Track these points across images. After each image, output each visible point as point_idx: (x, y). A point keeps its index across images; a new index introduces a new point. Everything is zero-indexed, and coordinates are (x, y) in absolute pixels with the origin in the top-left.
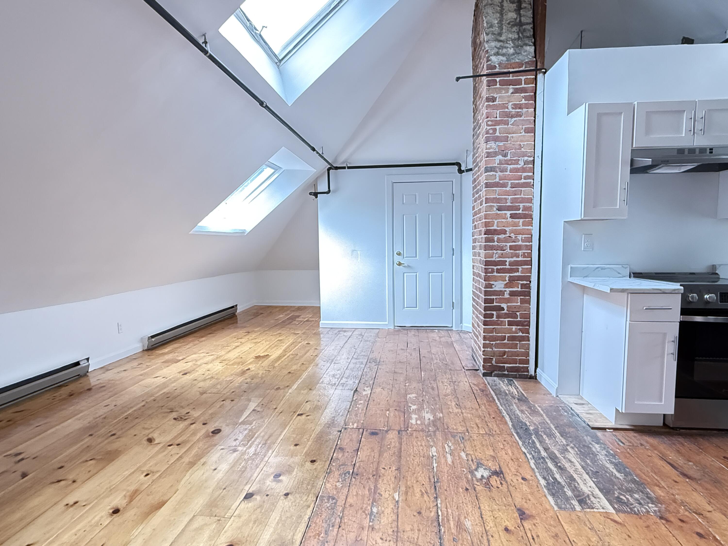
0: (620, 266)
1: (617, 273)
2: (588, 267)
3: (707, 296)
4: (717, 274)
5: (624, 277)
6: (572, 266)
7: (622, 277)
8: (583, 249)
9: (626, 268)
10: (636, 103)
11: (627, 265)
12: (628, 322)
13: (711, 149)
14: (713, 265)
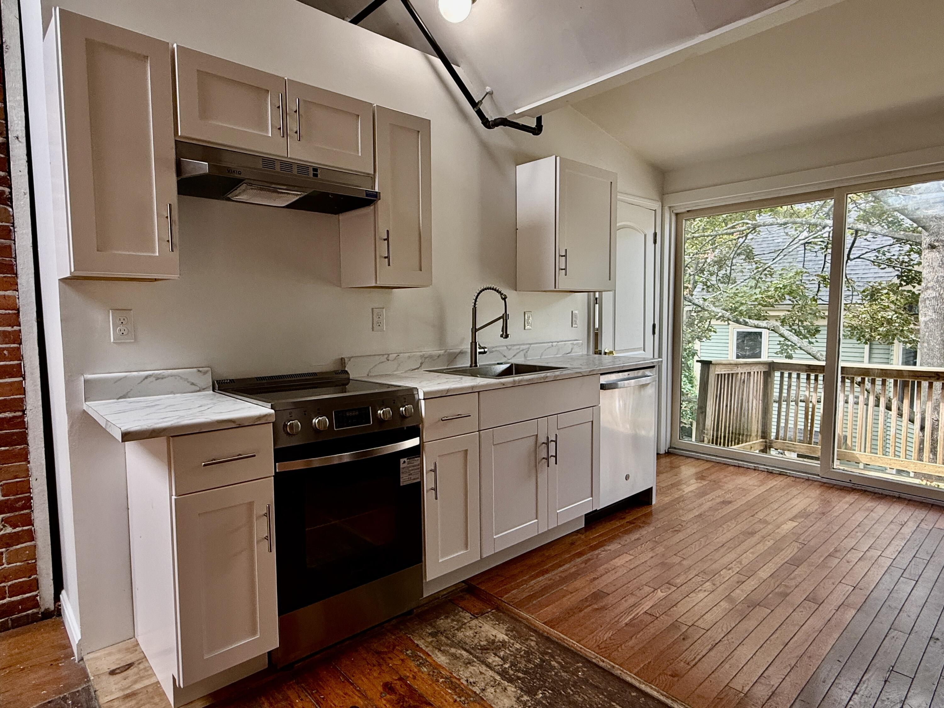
0: (195, 369)
1: (189, 384)
2: (125, 377)
3: (315, 421)
4: (347, 371)
5: (204, 389)
6: (89, 376)
7: (199, 391)
8: (112, 341)
9: (205, 373)
10: (175, 46)
11: (208, 367)
12: (174, 497)
13: (315, 170)
14: (342, 358)
